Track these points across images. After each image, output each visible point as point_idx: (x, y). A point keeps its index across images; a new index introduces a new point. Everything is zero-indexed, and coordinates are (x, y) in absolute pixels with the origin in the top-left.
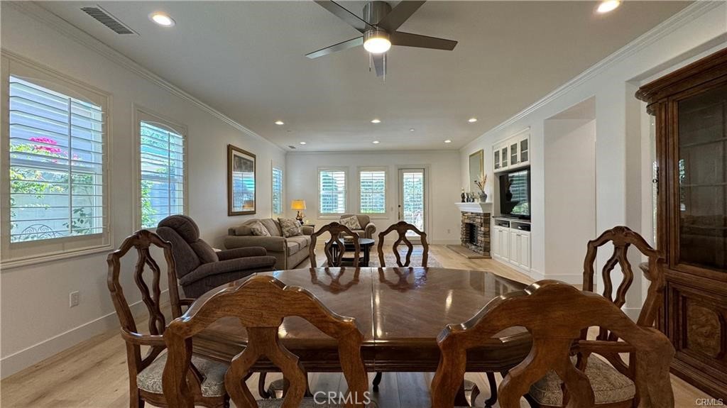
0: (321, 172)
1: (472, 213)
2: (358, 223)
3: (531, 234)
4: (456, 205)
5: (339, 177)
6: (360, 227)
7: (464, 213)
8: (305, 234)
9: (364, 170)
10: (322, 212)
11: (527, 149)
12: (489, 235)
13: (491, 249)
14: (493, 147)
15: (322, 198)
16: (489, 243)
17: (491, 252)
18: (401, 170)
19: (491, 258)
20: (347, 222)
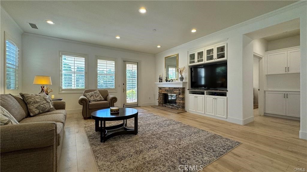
0: (63, 56)
1: (169, 88)
2: (101, 95)
3: (227, 98)
4: (155, 84)
5: (80, 62)
6: (103, 99)
7: (160, 88)
8: (57, 109)
9: (100, 59)
10: (63, 88)
11: (224, 51)
12: (184, 99)
13: (185, 107)
14: (188, 52)
15: (63, 77)
16: (184, 103)
17: (185, 108)
18: (125, 62)
19: (186, 112)
20: (92, 96)
